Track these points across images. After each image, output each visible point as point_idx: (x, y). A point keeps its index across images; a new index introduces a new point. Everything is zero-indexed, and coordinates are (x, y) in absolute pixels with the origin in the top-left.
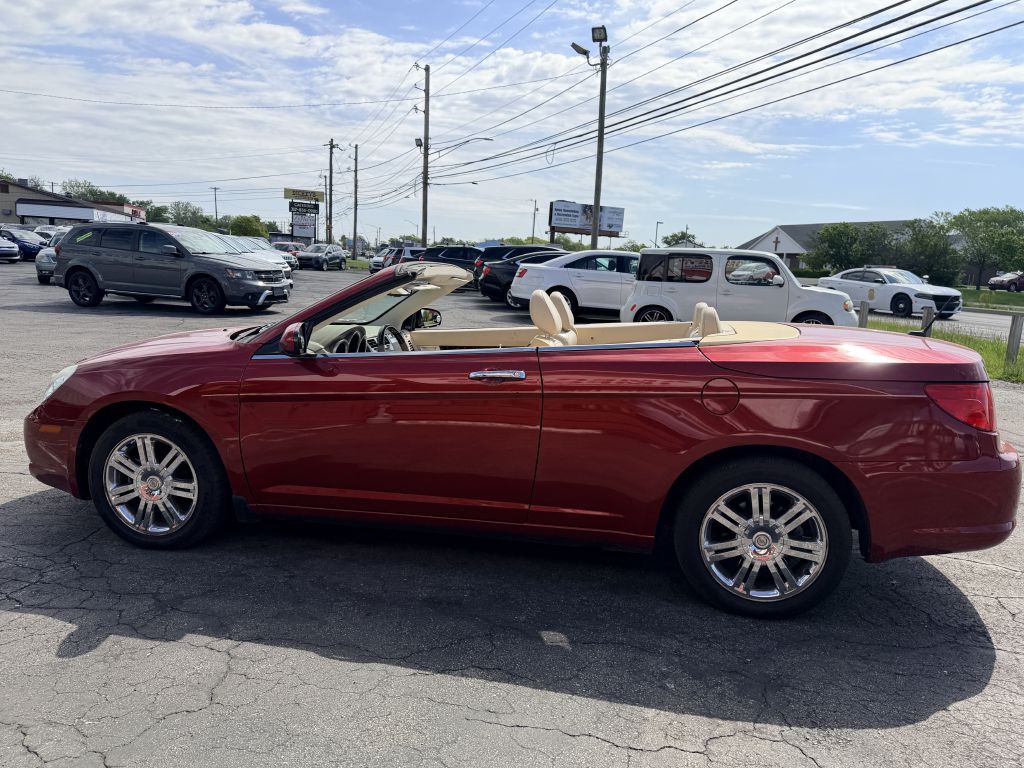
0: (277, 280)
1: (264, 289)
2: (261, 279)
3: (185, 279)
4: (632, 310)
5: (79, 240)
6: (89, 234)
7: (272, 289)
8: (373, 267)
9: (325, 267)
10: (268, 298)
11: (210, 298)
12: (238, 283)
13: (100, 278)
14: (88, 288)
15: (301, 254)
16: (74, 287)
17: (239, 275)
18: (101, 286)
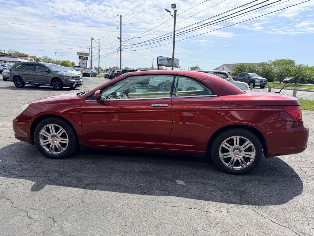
1: (75, 82)
2: (74, 79)
3: (51, 79)
4: (186, 88)
5: (17, 67)
6: (20, 65)
7: (77, 82)
8: (105, 76)
9: (90, 76)
10: (76, 85)
11: (58, 85)
12: (67, 80)
13: (24, 79)
14: (20, 82)
15: (83, 72)
16: (16, 82)
17: (67, 78)
18: (24, 81)
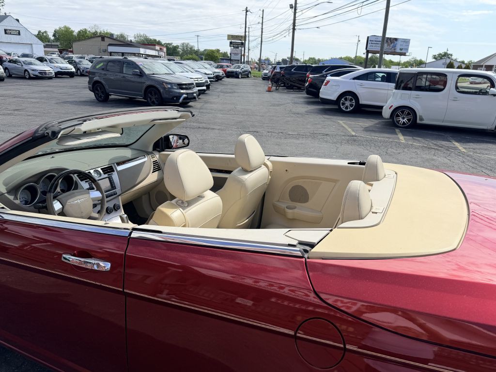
0: (190, 89)
1: (183, 94)
3: (144, 88)
4: (390, 108)
5: (98, 67)
6: (102, 64)
7: (187, 94)
8: (264, 76)
9: (240, 77)
10: (185, 99)
11: (156, 99)
12: (169, 91)
13: (107, 87)
14: (102, 92)
15: (229, 69)
16: (97, 92)
17: (169, 86)
18: (107, 91)
